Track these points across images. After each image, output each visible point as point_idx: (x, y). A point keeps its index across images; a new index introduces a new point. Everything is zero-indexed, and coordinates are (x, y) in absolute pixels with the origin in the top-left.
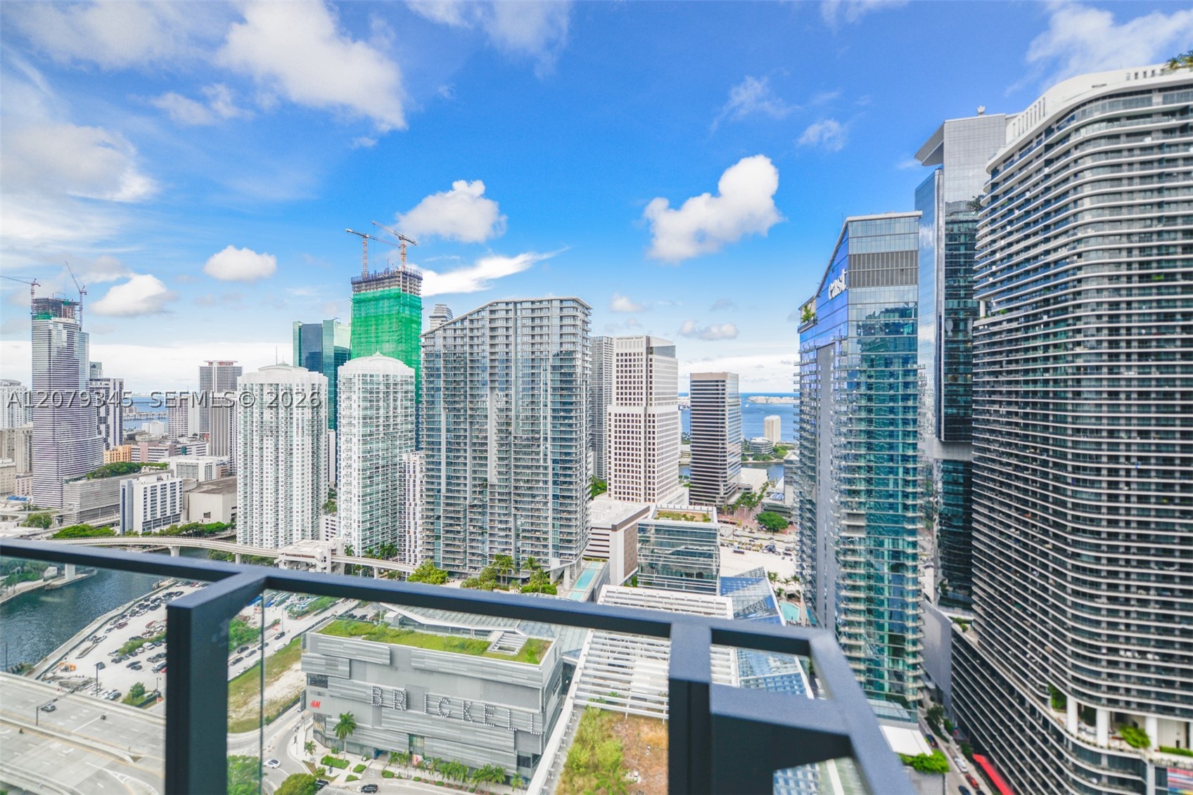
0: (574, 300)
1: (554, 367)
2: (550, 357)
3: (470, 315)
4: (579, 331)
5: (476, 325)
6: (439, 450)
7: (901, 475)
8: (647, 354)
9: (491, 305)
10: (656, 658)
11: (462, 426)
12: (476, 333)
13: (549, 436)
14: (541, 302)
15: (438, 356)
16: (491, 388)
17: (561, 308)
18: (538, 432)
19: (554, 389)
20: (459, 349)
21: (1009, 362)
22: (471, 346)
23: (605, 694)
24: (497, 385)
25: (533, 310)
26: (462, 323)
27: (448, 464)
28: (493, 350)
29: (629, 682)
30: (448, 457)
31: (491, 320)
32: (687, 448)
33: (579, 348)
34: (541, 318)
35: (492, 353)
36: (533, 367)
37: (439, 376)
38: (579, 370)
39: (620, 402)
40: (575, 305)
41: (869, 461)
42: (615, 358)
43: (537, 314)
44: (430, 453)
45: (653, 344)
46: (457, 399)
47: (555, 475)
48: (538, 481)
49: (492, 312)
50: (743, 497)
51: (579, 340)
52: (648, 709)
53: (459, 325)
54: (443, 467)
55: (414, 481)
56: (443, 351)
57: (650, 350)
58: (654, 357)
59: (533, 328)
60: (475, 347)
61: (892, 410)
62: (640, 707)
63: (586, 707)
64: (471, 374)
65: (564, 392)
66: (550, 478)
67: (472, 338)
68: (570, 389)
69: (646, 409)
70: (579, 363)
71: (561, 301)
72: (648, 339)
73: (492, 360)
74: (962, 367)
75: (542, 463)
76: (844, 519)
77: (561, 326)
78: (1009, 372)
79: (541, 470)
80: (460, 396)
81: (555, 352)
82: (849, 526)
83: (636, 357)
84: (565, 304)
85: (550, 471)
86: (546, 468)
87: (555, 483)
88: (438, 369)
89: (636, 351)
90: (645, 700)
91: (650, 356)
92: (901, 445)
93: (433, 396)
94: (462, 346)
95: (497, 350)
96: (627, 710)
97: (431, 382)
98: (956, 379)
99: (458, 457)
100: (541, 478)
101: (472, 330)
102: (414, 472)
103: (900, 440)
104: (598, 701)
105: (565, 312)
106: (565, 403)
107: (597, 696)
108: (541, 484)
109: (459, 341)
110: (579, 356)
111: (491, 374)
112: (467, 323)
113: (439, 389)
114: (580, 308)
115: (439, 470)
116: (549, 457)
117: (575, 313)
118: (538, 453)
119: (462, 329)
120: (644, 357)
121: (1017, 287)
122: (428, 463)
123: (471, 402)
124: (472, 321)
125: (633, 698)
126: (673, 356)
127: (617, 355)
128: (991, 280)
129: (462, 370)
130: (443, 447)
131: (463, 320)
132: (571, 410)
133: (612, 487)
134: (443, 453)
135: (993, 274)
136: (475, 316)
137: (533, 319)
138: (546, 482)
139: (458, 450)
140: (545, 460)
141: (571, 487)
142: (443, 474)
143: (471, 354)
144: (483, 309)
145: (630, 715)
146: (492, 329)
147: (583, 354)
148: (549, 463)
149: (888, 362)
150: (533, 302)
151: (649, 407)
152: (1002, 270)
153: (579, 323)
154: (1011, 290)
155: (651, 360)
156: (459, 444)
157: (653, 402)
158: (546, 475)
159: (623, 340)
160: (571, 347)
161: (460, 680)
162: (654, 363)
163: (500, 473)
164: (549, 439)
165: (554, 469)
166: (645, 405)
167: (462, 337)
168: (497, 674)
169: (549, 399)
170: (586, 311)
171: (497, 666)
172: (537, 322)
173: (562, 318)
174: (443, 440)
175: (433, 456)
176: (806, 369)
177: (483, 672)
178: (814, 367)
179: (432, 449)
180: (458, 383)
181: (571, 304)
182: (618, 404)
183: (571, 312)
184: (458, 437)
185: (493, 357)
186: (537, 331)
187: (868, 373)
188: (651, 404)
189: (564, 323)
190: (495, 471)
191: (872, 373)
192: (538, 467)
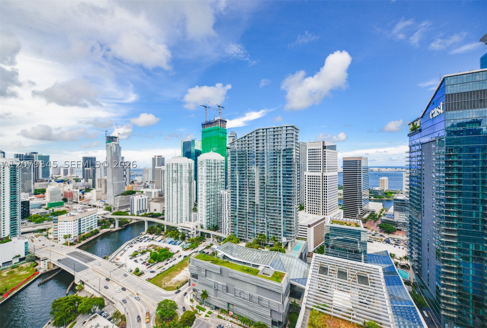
0: (292, 127)
1: (283, 156)
2: (282, 151)
3: (248, 135)
4: (294, 140)
5: (250, 139)
6: (236, 190)
7: (481, 210)
8: (323, 149)
9: (256, 130)
10: (344, 291)
11: (245, 180)
12: (250, 142)
14: (277, 128)
15: (235, 152)
16: (257, 165)
17: (286, 130)
18: (276, 183)
19: (283, 165)
20: (243, 149)
22: (248, 147)
23: (320, 304)
24: (259, 163)
25: (274, 132)
26: (245, 138)
27: (240, 195)
28: (257, 149)
29: (332, 301)
30: (239, 193)
31: (257, 137)
32: (341, 191)
33: (294, 147)
34: (278, 135)
35: (257, 150)
36: (274, 156)
37: (236, 160)
38: (294, 157)
39: (310, 170)
40: (293, 129)
41: (459, 202)
42: (308, 151)
43: (276, 133)
44: (232, 191)
45: (326, 145)
46: (243, 169)
47: (284, 202)
48: (276, 204)
49: (257, 133)
50: (370, 215)
51: (294, 143)
52: (343, 315)
53: (243, 139)
54: (238, 196)
55: (225, 202)
56: (237, 150)
57: (324, 147)
58: (326, 150)
59: (274, 139)
60: (250, 148)
61: (474, 175)
62: (338, 314)
63: (312, 309)
64: (248, 159)
65: (288, 166)
66: (282, 203)
67: (248, 144)
68: (291, 165)
69: (322, 174)
70: (294, 153)
71: (287, 127)
72: (324, 142)
73: (257, 153)
75: (278, 196)
76: (443, 231)
77: (287, 138)
79: (278, 200)
80: (243, 168)
81: (284, 149)
82: (446, 236)
83: (318, 151)
84: (288, 128)
85: (282, 200)
86: (280, 198)
87: (284, 205)
88: (236, 157)
89: (319, 148)
90: (340, 311)
91: (324, 150)
92: (481, 194)
93: (233, 168)
95: (259, 149)
96: (332, 314)
97: (233, 162)
99: (243, 193)
100: (278, 203)
101: (248, 141)
102: (226, 198)
103: (480, 192)
104: (317, 307)
105: (288, 132)
106: (288, 171)
107: (317, 305)
108: (278, 205)
109: (244, 146)
110: (294, 150)
111: (256, 159)
112: (246, 138)
113: (236, 165)
114: (295, 130)
115: (236, 198)
116: (281, 194)
118: (276, 192)
119: (245, 141)
122: (232, 195)
123: (249, 170)
124: (248, 137)
125: (334, 308)
126: (335, 149)
129: (245, 157)
130: (238, 188)
131: (245, 137)
132: (291, 174)
133: (307, 208)
134: (238, 191)
136: (250, 135)
137: (274, 135)
138: (280, 205)
139: (243, 190)
140: (280, 195)
141: (291, 207)
142: (238, 199)
143: (248, 151)
144: (253, 132)
145: (334, 317)
146: (257, 140)
147: (296, 150)
148: (281, 196)
150: (274, 128)
151: (324, 173)
153: (294, 136)
155: (325, 152)
156: (244, 187)
157: (326, 170)
158: (280, 201)
159: (312, 143)
160: (291, 147)
161: (247, 284)
162: (326, 153)
163: (260, 200)
164: (281, 186)
165: (283, 199)
166: (322, 172)
167: (245, 144)
168: (263, 284)
169: (281, 169)
170: (297, 131)
171: (263, 281)
172: (276, 137)
173: (287, 134)
174: (238, 185)
175: (233, 192)
176: (414, 154)
177: (257, 283)
178: (419, 153)
179: (233, 189)
180: (243, 162)
181: (291, 128)
182: (309, 171)
183: (291, 132)
184: (243, 185)
185: (257, 152)
186: (276, 140)
187: (458, 156)
188: (325, 172)
189: (288, 137)
190: (258, 199)
191: (461, 156)
192: (276, 198)
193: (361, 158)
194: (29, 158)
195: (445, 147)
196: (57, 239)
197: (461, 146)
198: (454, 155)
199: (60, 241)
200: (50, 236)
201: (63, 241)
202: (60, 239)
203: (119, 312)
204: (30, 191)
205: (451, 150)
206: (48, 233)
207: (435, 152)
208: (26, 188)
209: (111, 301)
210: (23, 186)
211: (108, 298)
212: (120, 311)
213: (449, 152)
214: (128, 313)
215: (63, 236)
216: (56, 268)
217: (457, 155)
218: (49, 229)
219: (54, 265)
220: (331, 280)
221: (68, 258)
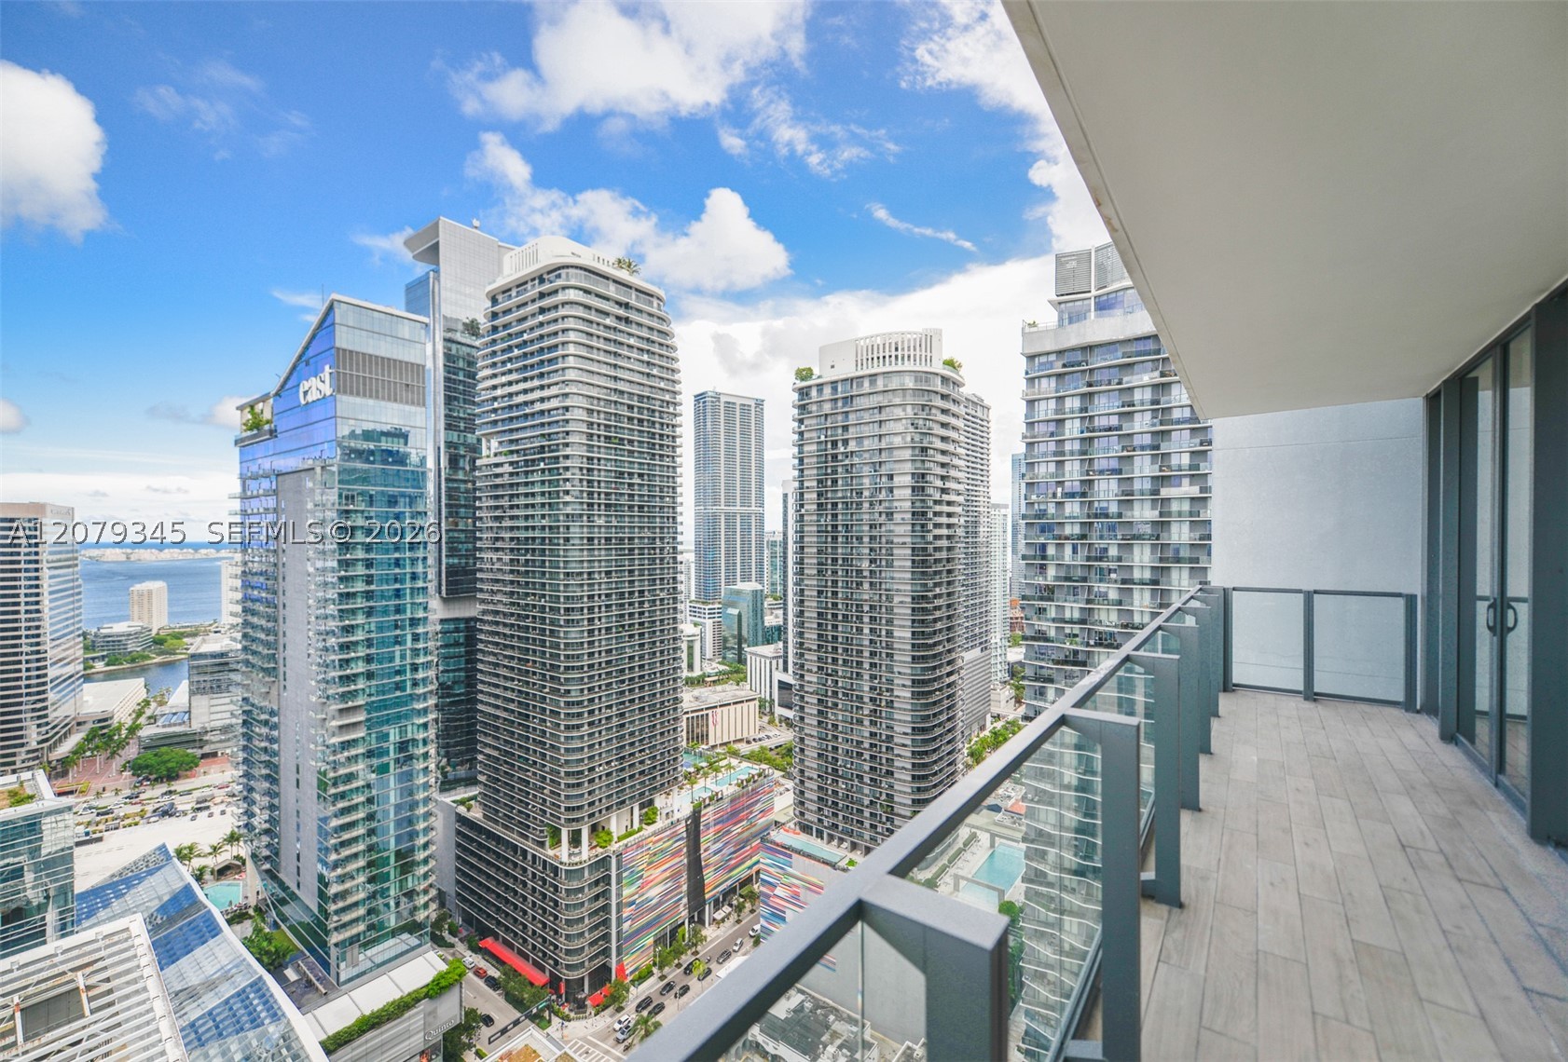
21: (512, 507)
74: (462, 510)
78: (512, 518)
98: (457, 525)
121: (517, 430)
128: (493, 417)
135: (495, 411)
149: (392, 501)
152: (503, 408)
154: (511, 431)
176: (255, 504)
178: (271, 502)
187: (366, 514)
191: (372, 514)
195: (336, 490)
197: (372, 490)
198: (356, 511)
205: (350, 498)
207: (313, 500)
213: (346, 504)
217: (362, 512)
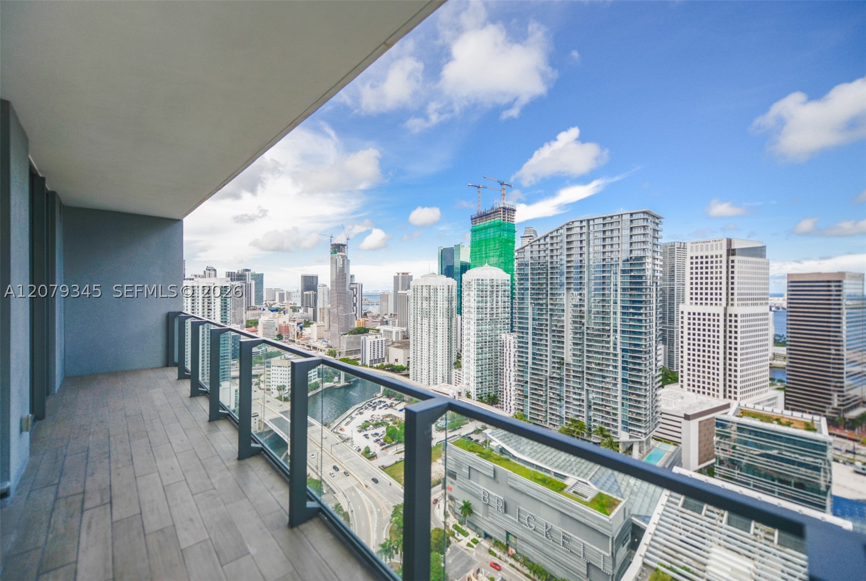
0: (644, 212)
1: (623, 271)
2: (620, 262)
3: (552, 233)
4: (649, 239)
5: (555, 240)
6: (527, 333)
8: (728, 255)
9: (568, 224)
11: (544, 317)
12: (555, 246)
13: (619, 329)
14: (612, 217)
15: (527, 265)
16: (568, 289)
17: (631, 221)
18: (609, 325)
19: (624, 289)
20: (542, 260)
22: (552, 257)
23: (677, 565)
24: (572, 286)
25: (604, 225)
26: (545, 240)
27: (534, 344)
28: (569, 259)
29: (705, 565)
30: (533, 339)
31: (568, 236)
32: (783, 351)
33: (649, 254)
34: (612, 230)
35: (568, 262)
36: (604, 271)
37: (527, 280)
38: (649, 273)
39: (694, 301)
40: (646, 216)
42: (688, 261)
43: (608, 228)
44: (521, 335)
45: (735, 246)
46: (541, 297)
47: (623, 362)
48: (608, 366)
49: (568, 229)
51: (649, 246)
53: (542, 241)
54: (530, 346)
55: (510, 354)
56: (530, 261)
57: (731, 252)
58: (736, 258)
59: (604, 239)
60: (555, 258)
63: (656, 570)
64: (551, 278)
65: (633, 292)
66: (620, 364)
67: (552, 251)
68: (640, 290)
69: (726, 309)
70: (649, 266)
71: (631, 214)
72: (729, 242)
73: (568, 267)
75: (611, 350)
77: (631, 236)
79: (611, 357)
80: (542, 294)
81: (625, 258)
83: (714, 259)
84: (635, 217)
85: (619, 358)
86: (615, 355)
87: (624, 368)
88: (527, 275)
89: (718, 253)
91: (731, 258)
93: (523, 294)
94: (545, 257)
95: (572, 259)
97: (522, 284)
99: (541, 340)
100: (611, 363)
101: (552, 244)
102: (510, 347)
104: (668, 568)
105: (635, 224)
106: (634, 302)
107: (668, 564)
108: (611, 368)
109: (542, 254)
110: (649, 260)
111: (567, 278)
112: (548, 240)
113: (527, 289)
114: (650, 218)
115: (527, 348)
116: (619, 346)
117: (645, 224)
118: (608, 342)
119: (545, 245)
120: (724, 259)
122: (519, 342)
123: (551, 299)
124: (552, 238)
126: (762, 256)
127: (692, 258)
129: (545, 275)
130: (530, 331)
131: (545, 237)
132: (640, 308)
133: (685, 380)
134: (530, 336)
136: (555, 234)
137: (604, 232)
138: (616, 367)
139: (541, 335)
140: (615, 349)
141: (640, 374)
142: (530, 351)
143: (552, 263)
144: (561, 228)
146: (568, 243)
147: (654, 258)
148: (619, 351)
150: (604, 218)
151: (729, 308)
153: (649, 232)
155: (733, 261)
156: (542, 330)
157: (736, 302)
158: (615, 361)
159: (699, 245)
160: (641, 254)
161: (542, 506)
162: (736, 264)
163: (574, 355)
164: (619, 332)
165: (623, 357)
166: (724, 304)
167: (545, 251)
168: (572, 512)
169: (619, 298)
170: (657, 221)
171: (572, 506)
172: (608, 234)
173: (631, 229)
174: (530, 326)
175: (523, 337)
177: (560, 506)
179: (522, 333)
180: (541, 284)
181: (642, 216)
182: (691, 304)
183: (641, 223)
184: (541, 325)
185: (569, 265)
186: (608, 241)
188: (732, 305)
189: (634, 233)
190: (570, 353)
192: (608, 354)
193: (842, 274)
194: (240, 277)
196: (269, 390)
199: (272, 393)
200: (262, 385)
201: (276, 393)
202: (273, 390)
203: (341, 507)
204: (242, 322)
206: (259, 380)
208: (237, 318)
209: (331, 489)
210: (234, 316)
211: (328, 483)
212: (342, 505)
214: (352, 511)
215: (276, 387)
216: (268, 429)
218: (261, 375)
219: (265, 425)
220: (709, 525)
221: (281, 418)
